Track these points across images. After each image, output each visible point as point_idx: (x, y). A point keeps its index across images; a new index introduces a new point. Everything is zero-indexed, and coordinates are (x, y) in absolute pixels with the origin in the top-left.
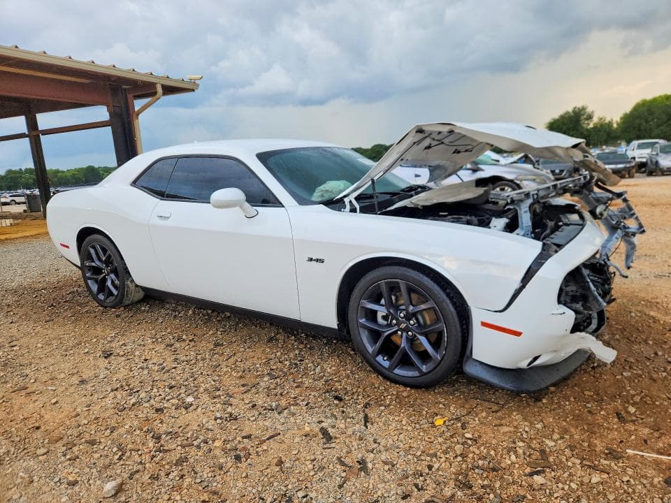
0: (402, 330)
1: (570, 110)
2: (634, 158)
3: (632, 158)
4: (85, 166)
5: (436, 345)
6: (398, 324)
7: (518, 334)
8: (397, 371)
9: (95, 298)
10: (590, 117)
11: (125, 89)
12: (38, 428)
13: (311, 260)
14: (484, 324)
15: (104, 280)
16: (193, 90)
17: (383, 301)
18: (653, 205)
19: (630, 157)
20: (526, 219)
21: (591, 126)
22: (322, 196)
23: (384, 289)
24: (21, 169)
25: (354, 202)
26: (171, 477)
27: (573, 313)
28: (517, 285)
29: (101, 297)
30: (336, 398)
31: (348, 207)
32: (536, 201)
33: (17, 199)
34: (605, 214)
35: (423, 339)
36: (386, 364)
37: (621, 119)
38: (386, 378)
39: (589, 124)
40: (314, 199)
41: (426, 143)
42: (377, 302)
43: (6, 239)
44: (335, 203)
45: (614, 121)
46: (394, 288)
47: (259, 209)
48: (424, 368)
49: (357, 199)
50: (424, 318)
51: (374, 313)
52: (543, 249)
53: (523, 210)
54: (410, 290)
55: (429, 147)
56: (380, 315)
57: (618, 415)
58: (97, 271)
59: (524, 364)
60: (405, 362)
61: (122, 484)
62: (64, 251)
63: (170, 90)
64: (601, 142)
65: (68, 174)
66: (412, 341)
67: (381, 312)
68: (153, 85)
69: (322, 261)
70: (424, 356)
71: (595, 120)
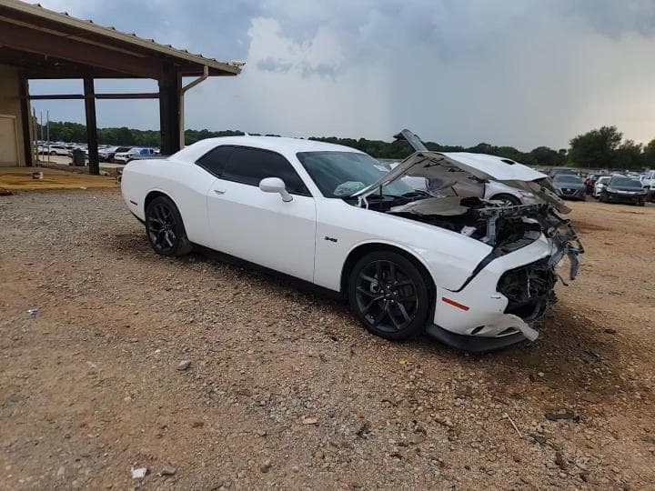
0: (387, 298)
1: (598, 128)
2: (649, 187)
3: (645, 187)
4: (120, 127)
5: (410, 312)
6: (385, 294)
7: (467, 309)
8: (379, 327)
9: (154, 247)
10: (618, 138)
11: (176, 67)
12: (128, 327)
13: (327, 239)
14: (444, 299)
15: (163, 234)
16: (235, 74)
17: (376, 276)
18: (642, 234)
19: (643, 185)
20: (492, 230)
21: (617, 148)
22: (341, 192)
23: (378, 267)
24: (61, 122)
25: (365, 201)
26: (221, 365)
27: (506, 299)
28: (470, 275)
29: (159, 246)
30: (333, 338)
31: (360, 203)
32: (501, 218)
33: (58, 151)
34: (554, 234)
35: (401, 306)
36: (372, 321)
37: (649, 144)
38: (370, 332)
39: (615, 146)
40: (335, 193)
41: (426, 163)
42: (373, 277)
43: (63, 189)
44: (351, 200)
45: (643, 145)
46: (385, 268)
47: (294, 196)
48: (398, 327)
49: (367, 198)
50: (404, 292)
51: (369, 283)
52: (492, 252)
53: (491, 223)
54: (397, 270)
55: (428, 166)
56: (373, 285)
57: (531, 377)
58: (158, 226)
59: (469, 332)
60: (386, 321)
61: (190, 364)
62: (132, 207)
63: (216, 72)
64: (624, 165)
65: (103, 132)
66: (393, 307)
67: (374, 283)
68: (202, 66)
69: (335, 241)
70: (401, 319)
71: (623, 142)
